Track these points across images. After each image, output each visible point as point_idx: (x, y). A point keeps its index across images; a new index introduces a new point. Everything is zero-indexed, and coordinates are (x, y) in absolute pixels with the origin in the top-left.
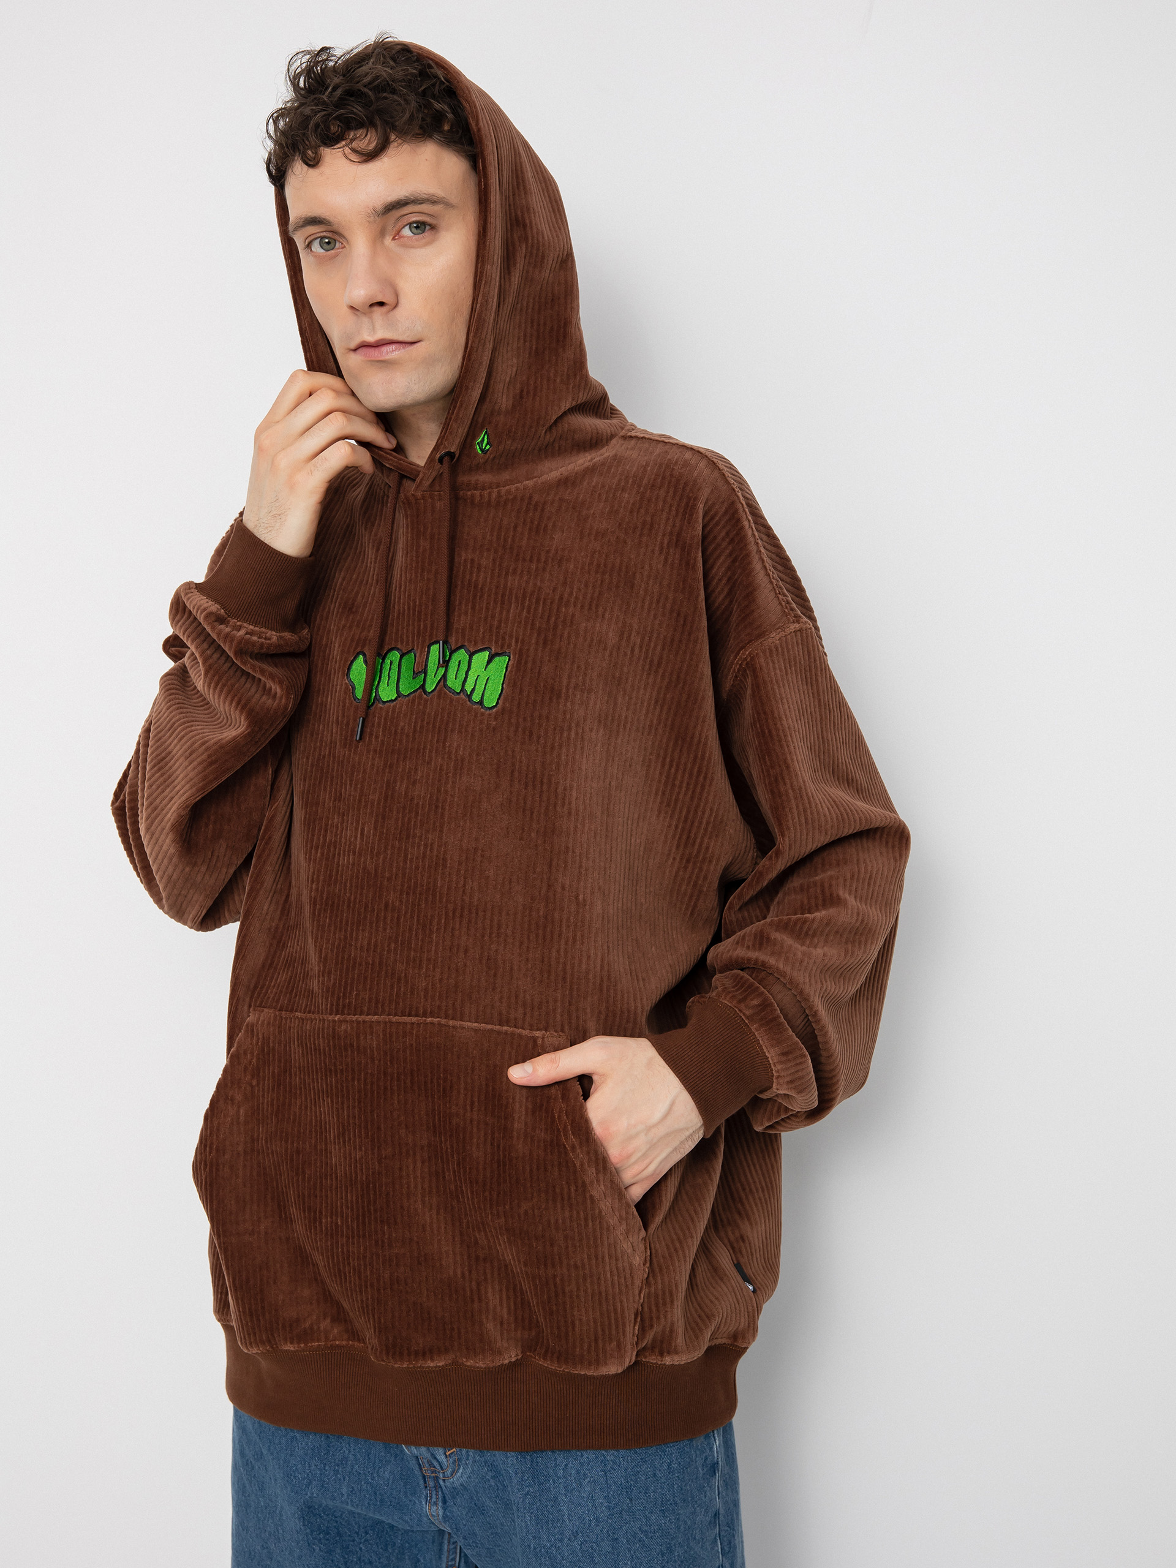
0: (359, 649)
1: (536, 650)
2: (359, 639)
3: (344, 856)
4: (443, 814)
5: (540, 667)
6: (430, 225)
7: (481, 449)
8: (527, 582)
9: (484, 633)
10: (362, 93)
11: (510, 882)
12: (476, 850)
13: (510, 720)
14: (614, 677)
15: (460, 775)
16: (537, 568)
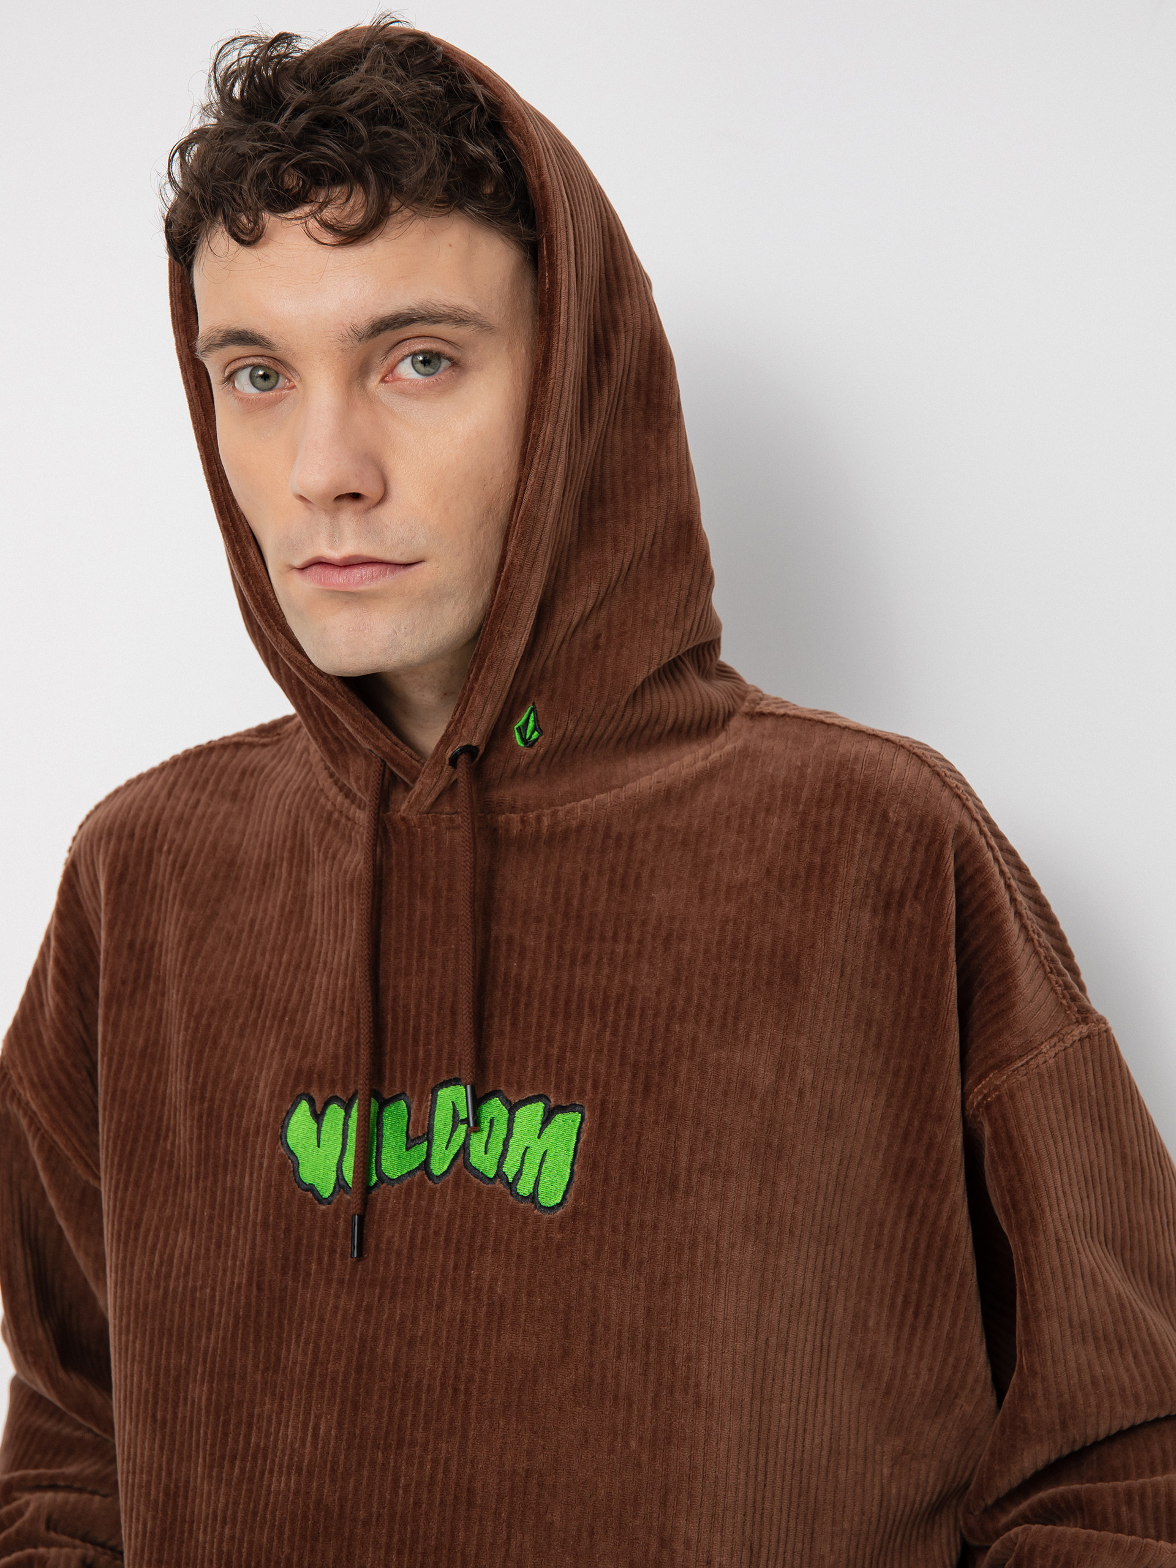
0: (301, 1089)
1: (632, 1102)
2: (299, 1071)
3: (280, 1473)
4: (466, 1407)
5: (640, 1135)
6: (450, 359)
7: (523, 739)
8: (610, 978)
9: (535, 1069)
10: (345, 123)
11: (592, 1534)
12: (528, 1473)
13: (587, 1230)
14: (769, 1145)
15: (499, 1331)
16: (626, 952)
